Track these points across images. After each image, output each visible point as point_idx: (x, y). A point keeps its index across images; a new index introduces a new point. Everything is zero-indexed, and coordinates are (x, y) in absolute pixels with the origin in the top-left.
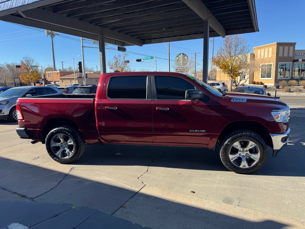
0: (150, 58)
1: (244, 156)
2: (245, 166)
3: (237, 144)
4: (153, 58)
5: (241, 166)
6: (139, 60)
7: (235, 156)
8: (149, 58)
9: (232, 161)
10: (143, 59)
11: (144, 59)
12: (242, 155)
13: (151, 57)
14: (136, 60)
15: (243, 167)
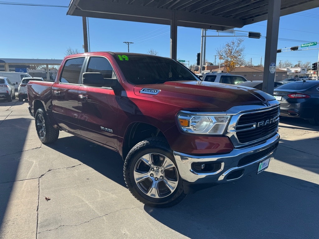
0: (312, 44)
1: (156, 179)
2: (154, 195)
3: (147, 158)
4: (316, 44)
5: (149, 194)
6: (295, 49)
7: (142, 176)
8: (309, 45)
9: (137, 182)
10: (301, 47)
11: (303, 47)
12: (155, 176)
13: (314, 43)
14: (291, 49)
15: (151, 195)
